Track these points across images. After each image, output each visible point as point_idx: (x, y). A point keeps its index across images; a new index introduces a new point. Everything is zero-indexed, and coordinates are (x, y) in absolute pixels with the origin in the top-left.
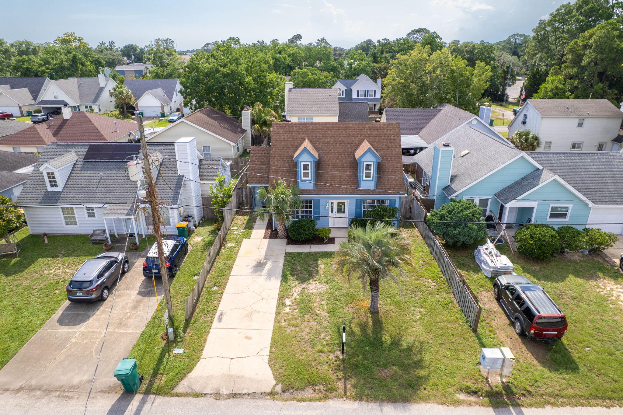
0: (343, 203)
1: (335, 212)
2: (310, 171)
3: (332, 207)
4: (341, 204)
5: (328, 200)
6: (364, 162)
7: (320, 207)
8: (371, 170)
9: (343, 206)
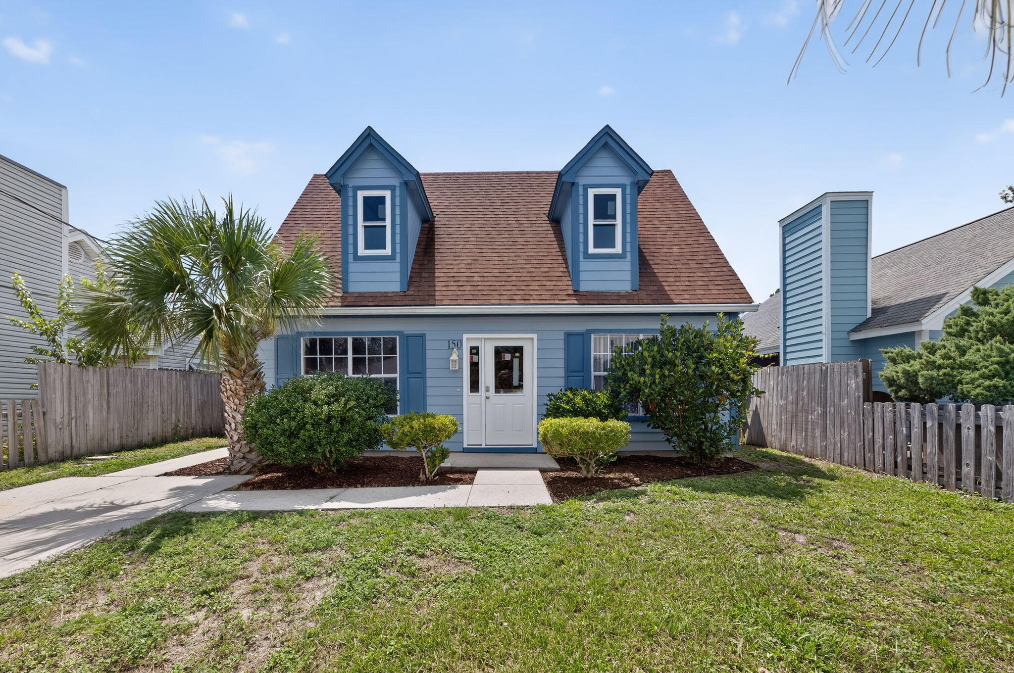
0: (518, 351)
1: (487, 390)
2: (388, 223)
3: (474, 367)
4: (508, 357)
5: (455, 337)
6: (586, 188)
7: (429, 363)
8: (614, 217)
9: (516, 362)
